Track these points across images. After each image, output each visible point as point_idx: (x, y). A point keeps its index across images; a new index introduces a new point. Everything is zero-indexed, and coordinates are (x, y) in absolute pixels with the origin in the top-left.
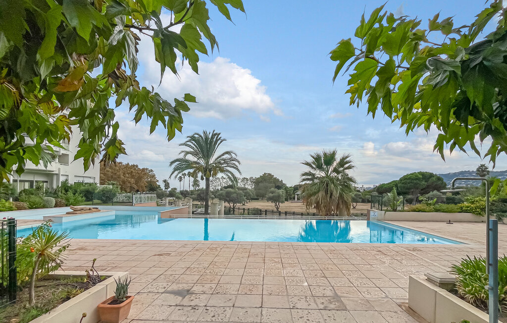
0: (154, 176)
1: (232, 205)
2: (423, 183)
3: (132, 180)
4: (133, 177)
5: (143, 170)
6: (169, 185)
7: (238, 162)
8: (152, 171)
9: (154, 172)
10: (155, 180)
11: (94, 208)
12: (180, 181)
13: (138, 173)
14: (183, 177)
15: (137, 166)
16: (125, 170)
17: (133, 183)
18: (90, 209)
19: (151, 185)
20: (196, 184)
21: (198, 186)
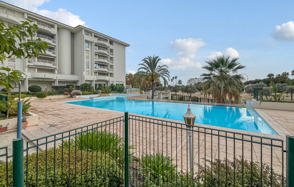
1: (189, 94)
14: (173, 79)
20: (180, 83)
21: (181, 84)
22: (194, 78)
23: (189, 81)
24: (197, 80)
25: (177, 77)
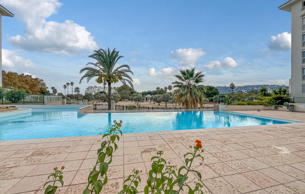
0: (44, 84)
2: (210, 91)
3: (27, 86)
4: (27, 84)
5: (36, 79)
6: (56, 91)
7: (132, 72)
8: (42, 80)
9: (44, 82)
10: (45, 87)
11: (11, 107)
12: (65, 88)
13: (31, 81)
14: (67, 85)
15: (31, 76)
16: (20, 78)
17: (28, 89)
18: (7, 108)
19: (42, 91)
20: (77, 90)
21: (79, 92)
22: (93, 86)
23: (88, 89)
24: (97, 89)
25: (73, 83)
